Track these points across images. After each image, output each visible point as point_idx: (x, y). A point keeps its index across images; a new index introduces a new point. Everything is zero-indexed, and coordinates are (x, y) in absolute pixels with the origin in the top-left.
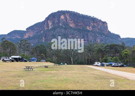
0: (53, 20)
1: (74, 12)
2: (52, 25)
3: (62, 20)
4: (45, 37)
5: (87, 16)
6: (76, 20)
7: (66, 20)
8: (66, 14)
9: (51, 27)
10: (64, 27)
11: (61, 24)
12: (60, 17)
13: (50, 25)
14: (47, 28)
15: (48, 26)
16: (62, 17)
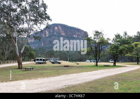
0: (49, 30)
1: (65, 25)
2: (48, 33)
3: (56, 30)
4: (44, 42)
5: (73, 27)
6: (66, 30)
7: (59, 31)
8: (59, 26)
9: (48, 35)
10: (57, 35)
11: (55, 33)
12: (54, 28)
13: (47, 34)
14: (45, 36)
15: (45, 34)
16: (56, 28)
